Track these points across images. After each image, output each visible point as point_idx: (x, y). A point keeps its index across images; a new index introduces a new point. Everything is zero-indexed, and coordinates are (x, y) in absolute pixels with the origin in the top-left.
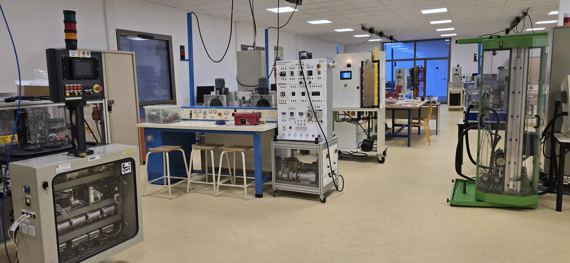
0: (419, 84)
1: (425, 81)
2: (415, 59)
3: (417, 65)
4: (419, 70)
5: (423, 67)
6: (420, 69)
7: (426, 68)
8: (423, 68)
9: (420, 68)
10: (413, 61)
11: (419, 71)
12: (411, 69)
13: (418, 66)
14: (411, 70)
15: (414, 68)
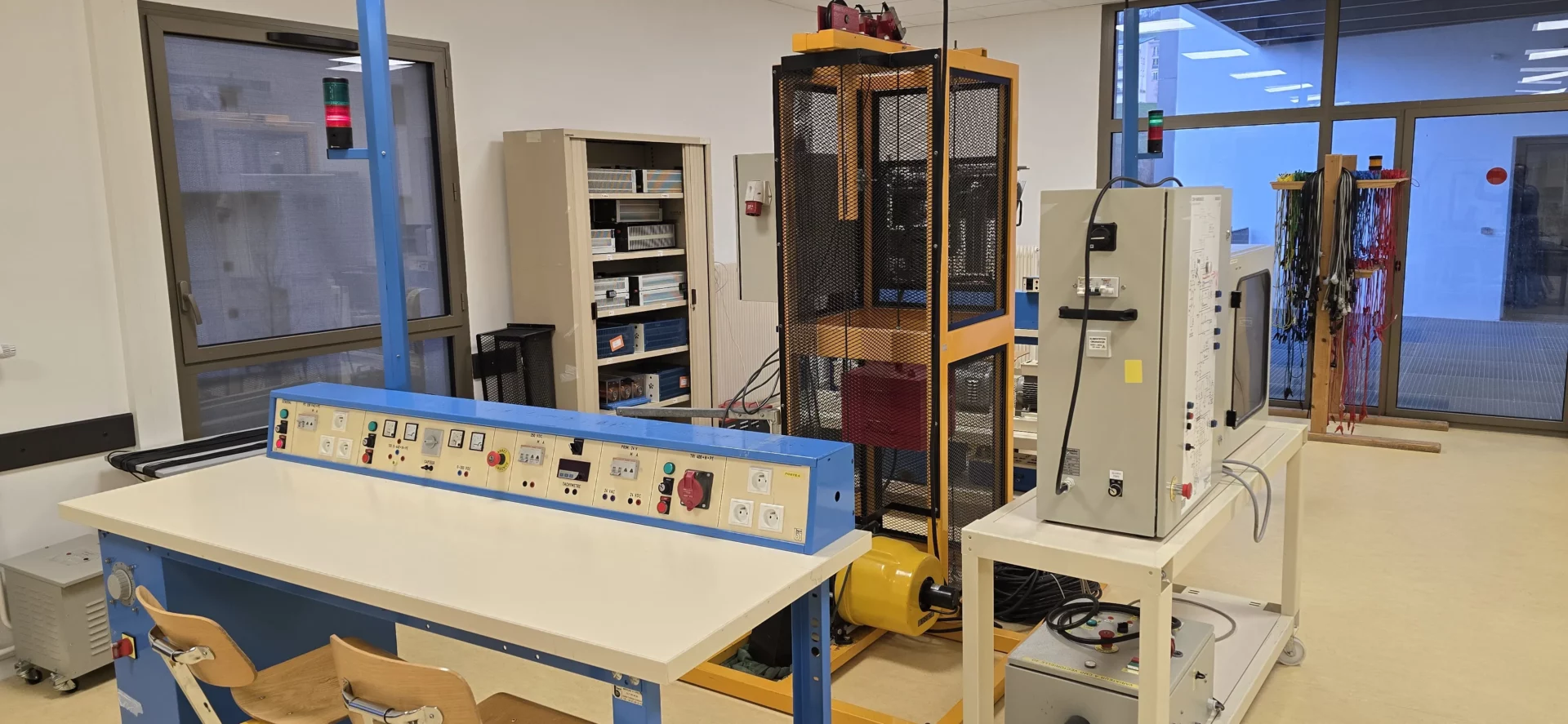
0: (1354, 289)
1: (1396, 267)
2: (1327, 114)
3: (1339, 149)
4: (1355, 190)
5: (1388, 164)
6: (1363, 184)
7: (1410, 175)
8: (1387, 175)
9: (1366, 176)
10: (1315, 126)
11: (1357, 199)
12: (1299, 177)
13: (1352, 159)
14: (1299, 185)
15: (1321, 170)
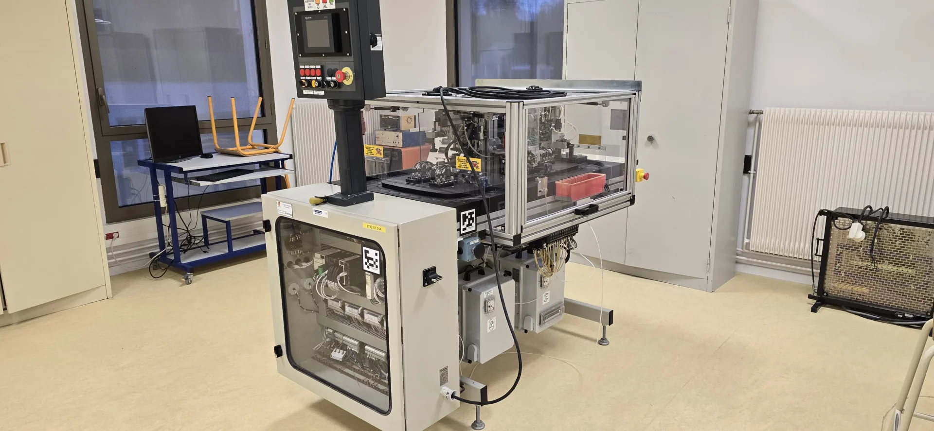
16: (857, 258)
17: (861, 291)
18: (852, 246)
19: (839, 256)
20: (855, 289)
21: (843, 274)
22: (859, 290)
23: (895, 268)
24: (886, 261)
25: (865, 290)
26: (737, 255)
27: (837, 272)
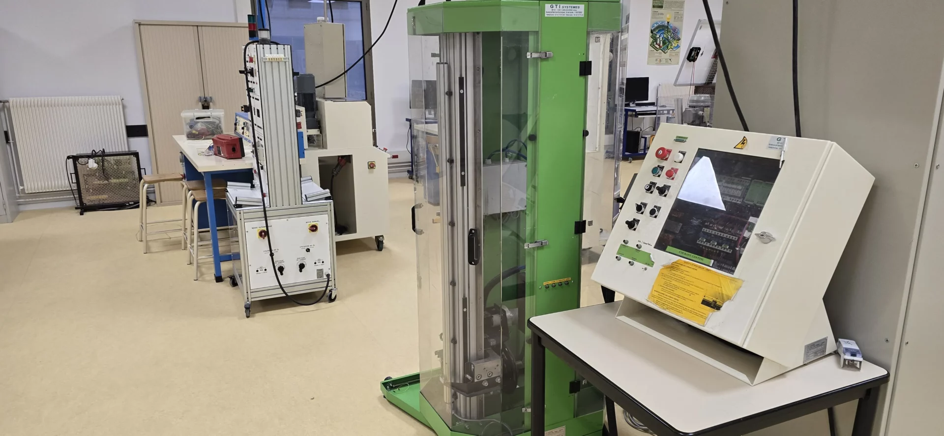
16: (96, 179)
17: (104, 198)
18: (92, 173)
19: (86, 182)
20: (100, 197)
21: (91, 191)
22: (103, 197)
23: (118, 180)
24: (112, 178)
25: (105, 196)
26: (17, 199)
27: (88, 190)
